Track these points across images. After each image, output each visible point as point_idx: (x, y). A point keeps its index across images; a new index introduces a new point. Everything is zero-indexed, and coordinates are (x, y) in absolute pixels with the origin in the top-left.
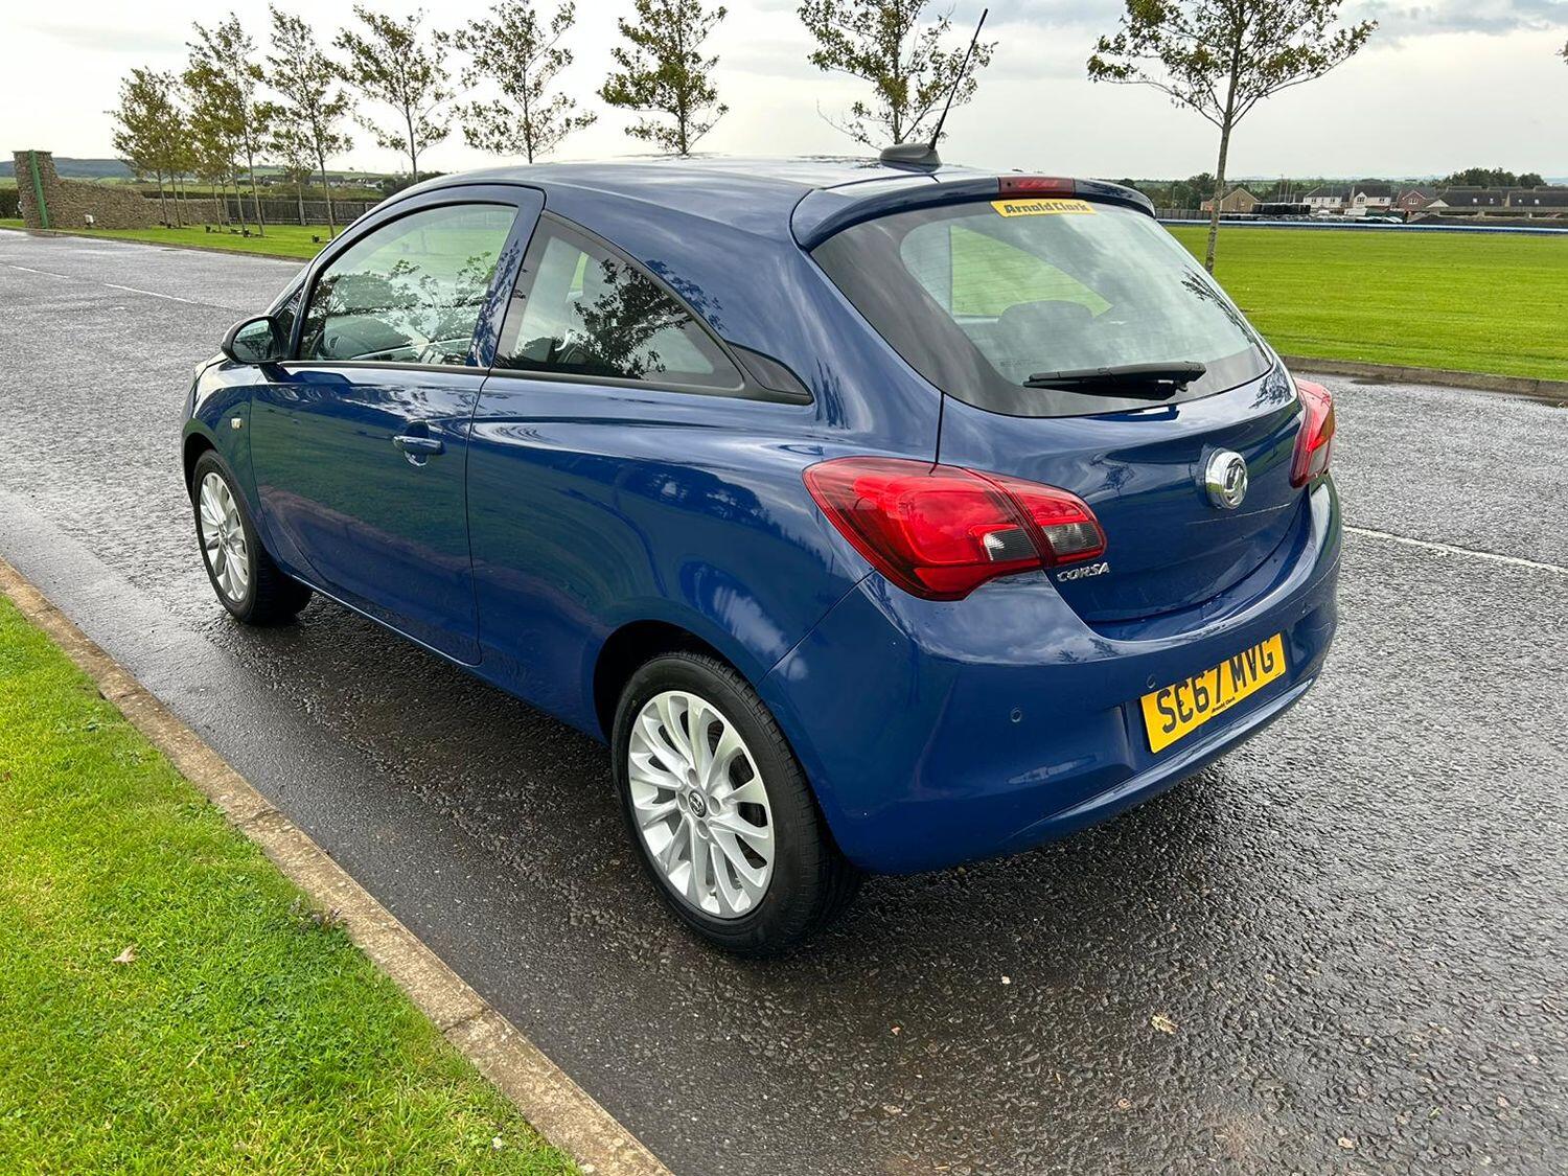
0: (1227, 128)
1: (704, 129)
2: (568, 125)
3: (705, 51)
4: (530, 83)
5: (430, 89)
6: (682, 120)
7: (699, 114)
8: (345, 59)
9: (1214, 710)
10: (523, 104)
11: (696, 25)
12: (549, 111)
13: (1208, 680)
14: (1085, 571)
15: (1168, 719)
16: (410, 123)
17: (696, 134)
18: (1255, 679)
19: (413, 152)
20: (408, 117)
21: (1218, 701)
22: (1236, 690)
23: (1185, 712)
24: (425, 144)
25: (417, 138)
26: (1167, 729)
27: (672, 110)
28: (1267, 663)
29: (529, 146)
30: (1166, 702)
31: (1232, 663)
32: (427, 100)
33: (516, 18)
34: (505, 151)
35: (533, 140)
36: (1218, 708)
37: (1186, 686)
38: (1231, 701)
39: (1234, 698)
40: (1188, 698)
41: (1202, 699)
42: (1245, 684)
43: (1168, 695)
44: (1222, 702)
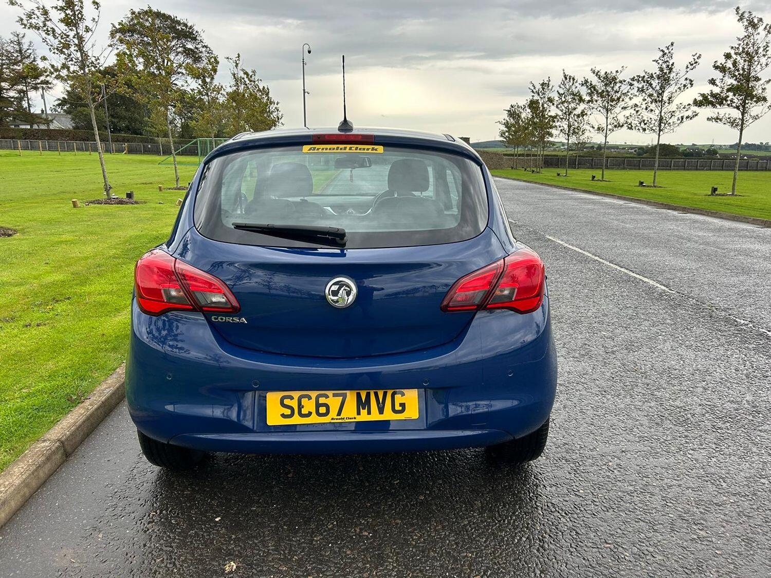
1: (756, 118)
2: (682, 119)
3: (764, 75)
4: (665, 98)
5: (621, 104)
6: (743, 114)
7: (755, 109)
8: (584, 91)
9: (332, 419)
10: (660, 109)
12: (674, 112)
13: (333, 401)
14: (230, 319)
15: (288, 412)
16: (607, 119)
17: (751, 121)
19: (606, 134)
20: (607, 118)
21: (339, 414)
22: (359, 413)
23: (304, 411)
24: (613, 130)
25: (610, 127)
26: (283, 416)
27: (738, 108)
28: (398, 408)
29: (660, 129)
30: (287, 402)
31: (359, 396)
32: (618, 109)
33: (664, 66)
34: (647, 131)
35: (663, 125)
36: (337, 419)
37: (310, 398)
38: (351, 419)
39: (355, 418)
40: (309, 406)
41: (322, 410)
42: (369, 413)
43: (292, 398)
44: (342, 416)
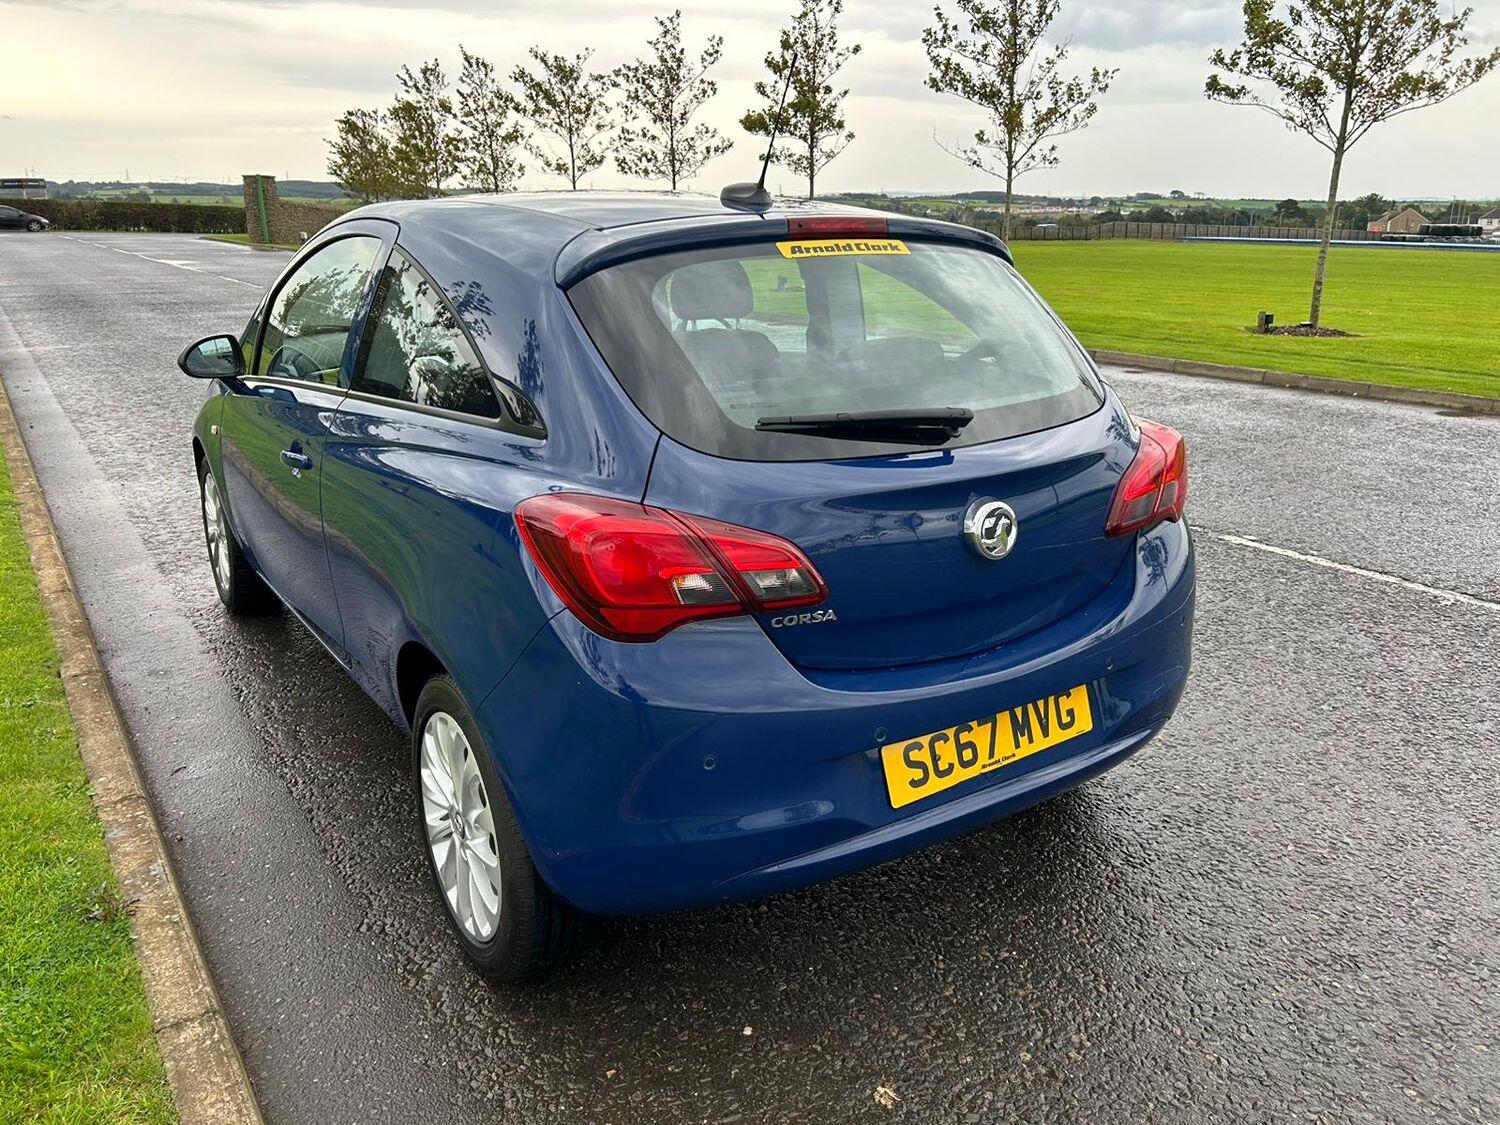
0: (1339, 152)
1: (830, 156)
2: (708, 152)
3: (836, 82)
4: (676, 115)
5: (593, 120)
6: (811, 147)
7: (828, 140)
8: (519, 92)
9: (984, 767)
10: (669, 132)
11: (831, 57)
12: (692, 139)
13: (979, 734)
14: (805, 618)
15: (918, 774)
16: (572, 149)
17: (824, 160)
18: (1046, 733)
19: (574, 176)
20: (571, 146)
21: (991, 755)
22: (1017, 746)
23: (943, 766)
24: (584, 170)
25: (578, 163)
26: (914, 784)
27: (804, 138)
28: (1066, 719)
29: (673, 171)
30: (914, 756)
31: (1013, 717)
32: (588, 130)
33: (667, 54)
34: (651, 175)
35: (677, 165)
36: (990, 765)
37: (946, 739)
38: (1008, 758)
39: (1014, 755)
40: (947, 752)
41: (968, 755)
42: (1031, 741)
43: (920, 747)
44: (996, 758)
